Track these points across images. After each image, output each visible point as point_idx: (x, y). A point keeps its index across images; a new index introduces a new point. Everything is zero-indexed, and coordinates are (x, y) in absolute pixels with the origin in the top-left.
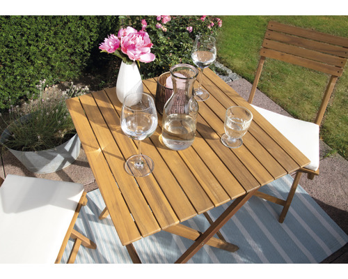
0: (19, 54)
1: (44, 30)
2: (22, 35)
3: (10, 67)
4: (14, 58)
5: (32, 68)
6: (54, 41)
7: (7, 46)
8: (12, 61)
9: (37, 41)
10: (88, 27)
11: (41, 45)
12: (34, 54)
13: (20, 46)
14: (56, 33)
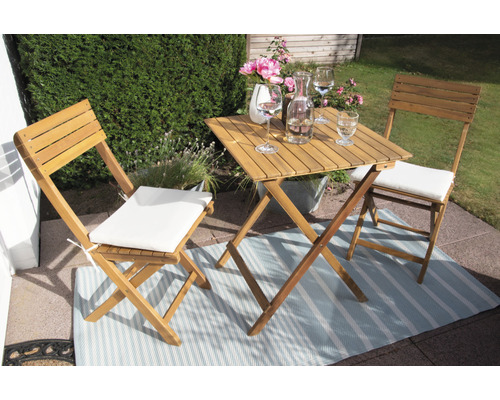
0: (140, 116)
1: (167, 95)
2: (146, 97)
3: (128, 129)
4: (134, 119)
5: (150, 133)
6: (176, 107)
7: (130, 107)
8: (132, 122)
9: (160, 105)
10: (212, 99)
11: (163, 109)
12: (155, 118)
13: (143, 107)
14: (179, 100)
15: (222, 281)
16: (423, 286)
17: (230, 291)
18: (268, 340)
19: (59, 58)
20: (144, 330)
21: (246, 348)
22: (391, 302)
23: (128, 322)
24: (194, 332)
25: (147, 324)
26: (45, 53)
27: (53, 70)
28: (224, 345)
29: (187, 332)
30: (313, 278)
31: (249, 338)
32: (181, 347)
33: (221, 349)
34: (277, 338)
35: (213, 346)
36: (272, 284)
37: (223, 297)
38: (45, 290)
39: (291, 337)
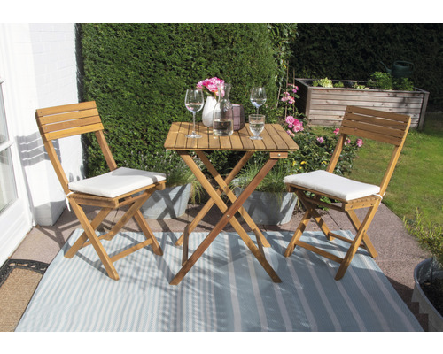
15: (173, 254)
16: (338, 283)
17: (175, 261)
18: (182, 291)
19: (107, 87)
20: (99, 269)
21: (163, 293)
22: (300, 287)
23: (91, 263)
24: (131, 277)
25: (103, 266)
26: (99, 83)
27: (102, 95)
28: (147, 288)
29: (127, 276)
30: (247, 263)
31: (169, 287)
32: (117, 282)
33: (144, 289)
34: (190, 291)
35: (140, 287)
36: (211, 262)
37: (167, 262)
38: (49, 238)
39: (201, 292)
